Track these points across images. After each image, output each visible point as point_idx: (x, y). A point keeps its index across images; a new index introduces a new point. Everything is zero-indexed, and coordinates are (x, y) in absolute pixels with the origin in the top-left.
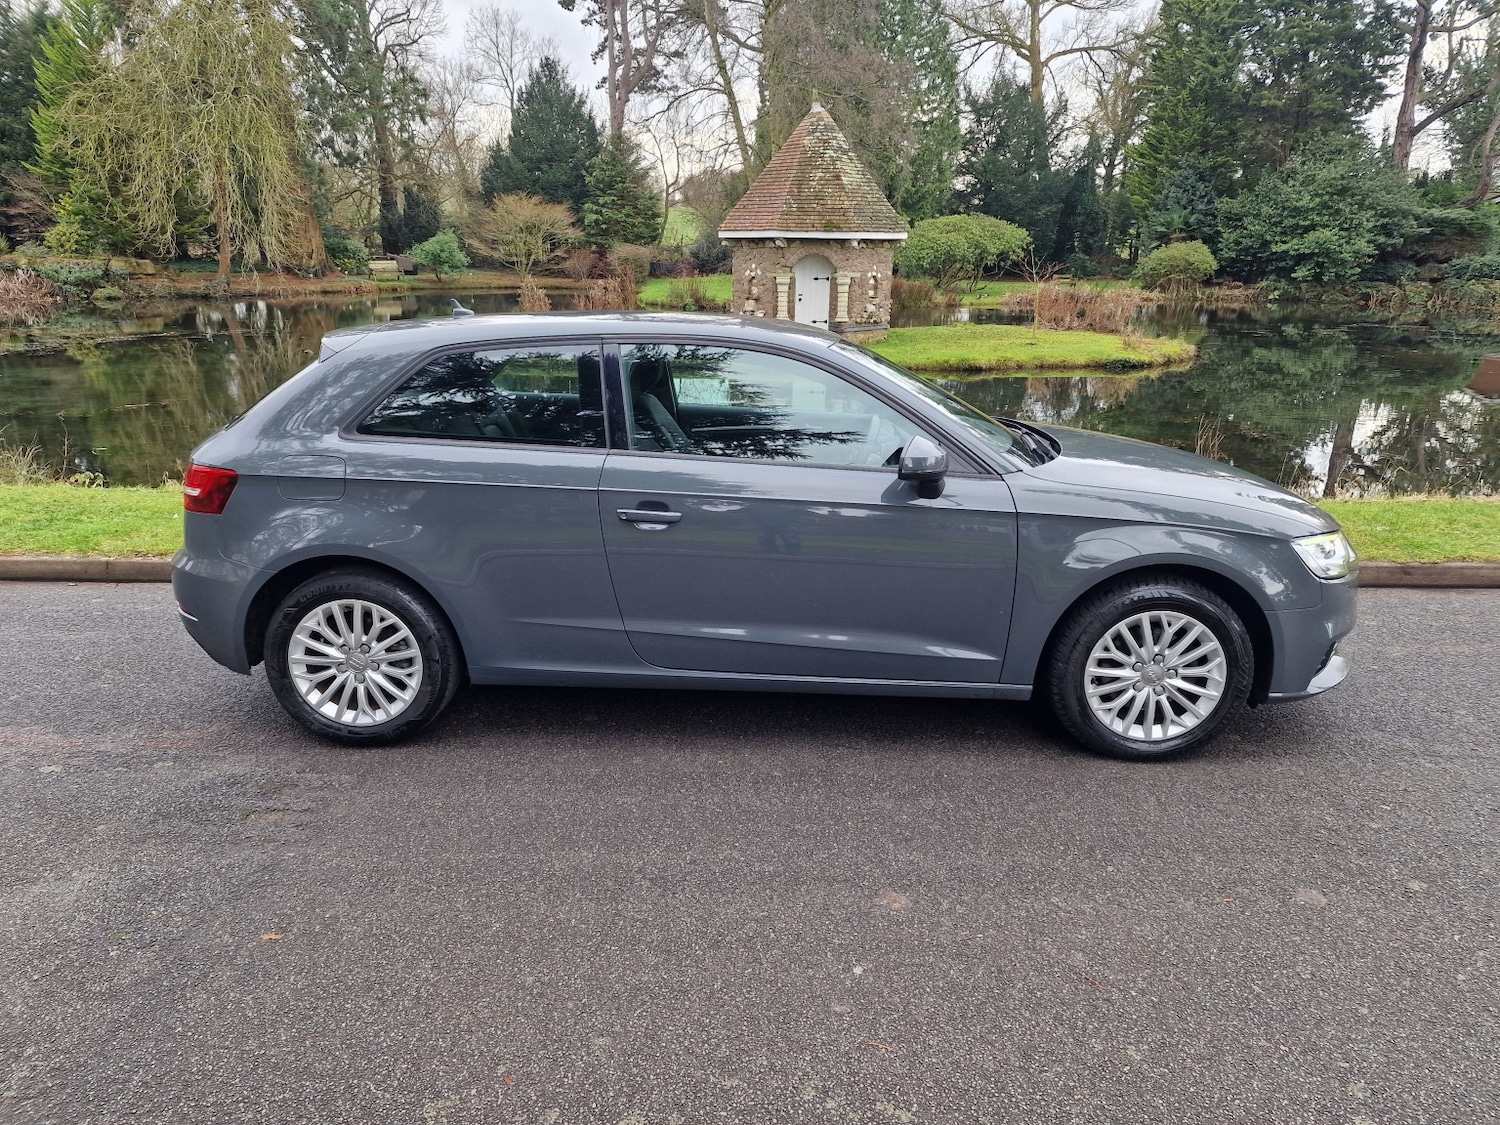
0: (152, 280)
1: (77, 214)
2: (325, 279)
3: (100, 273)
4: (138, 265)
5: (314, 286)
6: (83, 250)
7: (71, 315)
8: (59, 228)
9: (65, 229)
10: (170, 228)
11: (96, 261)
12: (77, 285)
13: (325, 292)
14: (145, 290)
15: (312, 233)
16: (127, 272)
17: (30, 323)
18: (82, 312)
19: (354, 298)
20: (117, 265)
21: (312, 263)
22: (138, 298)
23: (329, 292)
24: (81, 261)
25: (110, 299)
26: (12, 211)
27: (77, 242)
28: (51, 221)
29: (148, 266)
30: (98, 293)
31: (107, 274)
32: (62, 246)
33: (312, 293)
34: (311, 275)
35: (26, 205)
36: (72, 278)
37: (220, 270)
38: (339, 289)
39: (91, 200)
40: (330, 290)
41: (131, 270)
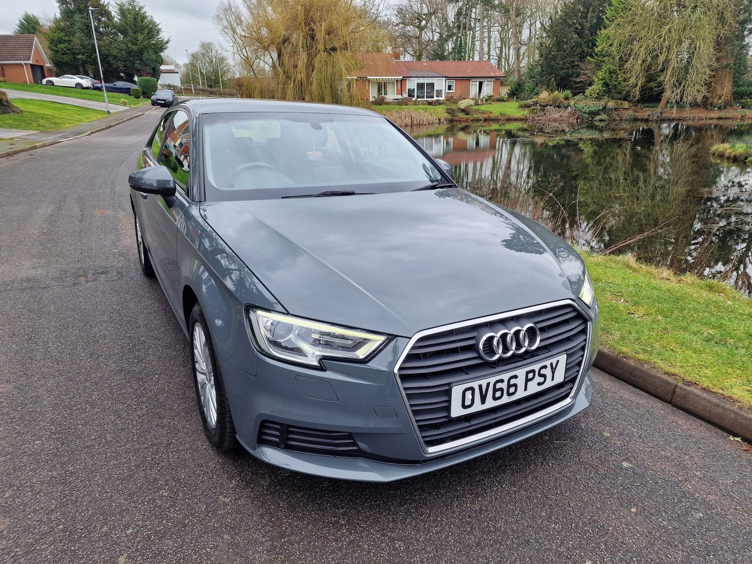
0: (625, 111)
1: (602, 80)
2: (724, 111)
3: (601, 108)
4: (621, 104)
5: (715, 114)
6: (598, 98)
7: (582, 128)
8: (593, 87)
9: (596, 87)
10: (639, 85)
11: (602, 103)
12: (590, 114)
13: (720, 118)
14: (619, 117)
15: (726, 84)
16: (614, 107)
17: (567, 131)
18: (588, 127)
19: (738, 122)
20: (611, 104)
21: (720, 101)
22: (615, 120)
23: (723, 118)
24: (595, 103)
25: (601, 121)
26: (578, 80)
27: (598, 93)
28: (590, 84)
29: (626, 104)
30: (598, 118)
31: (604, 108)
32: (591, 95)
33: (712, 119)
34: (716, 109)
35: (583, 77)
36: (588, 111)
37: (660, 106)
38: (730, 116)
39: (610, 73)
40: (724, 117)
41: (616, 107)
